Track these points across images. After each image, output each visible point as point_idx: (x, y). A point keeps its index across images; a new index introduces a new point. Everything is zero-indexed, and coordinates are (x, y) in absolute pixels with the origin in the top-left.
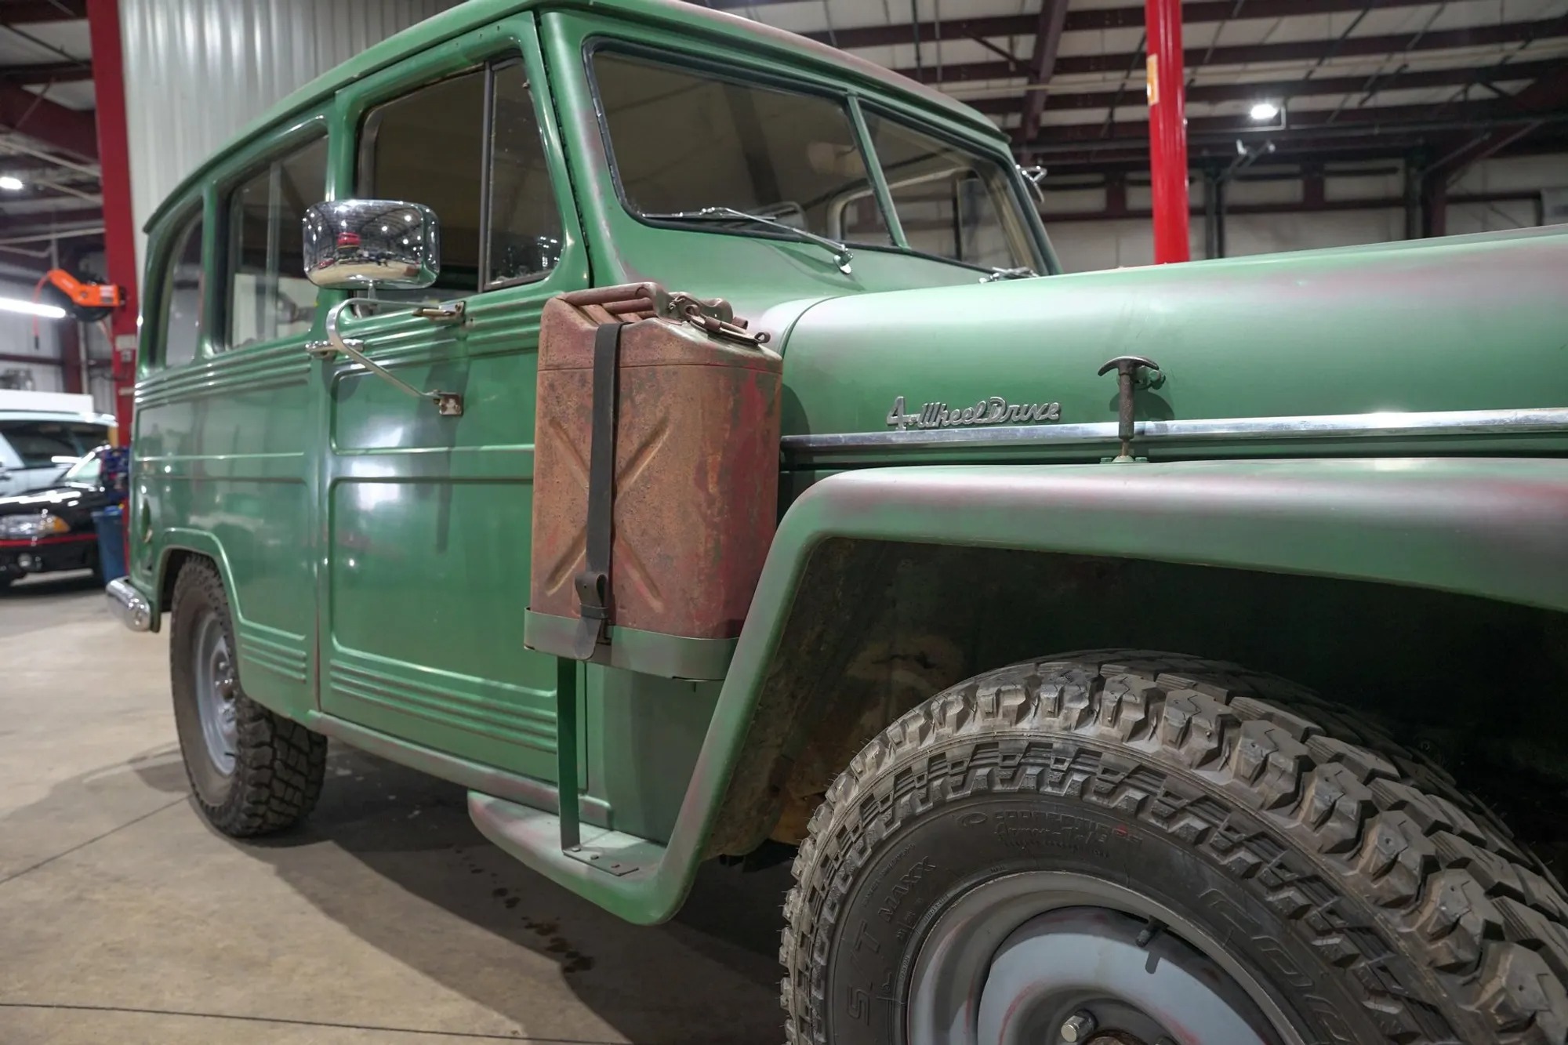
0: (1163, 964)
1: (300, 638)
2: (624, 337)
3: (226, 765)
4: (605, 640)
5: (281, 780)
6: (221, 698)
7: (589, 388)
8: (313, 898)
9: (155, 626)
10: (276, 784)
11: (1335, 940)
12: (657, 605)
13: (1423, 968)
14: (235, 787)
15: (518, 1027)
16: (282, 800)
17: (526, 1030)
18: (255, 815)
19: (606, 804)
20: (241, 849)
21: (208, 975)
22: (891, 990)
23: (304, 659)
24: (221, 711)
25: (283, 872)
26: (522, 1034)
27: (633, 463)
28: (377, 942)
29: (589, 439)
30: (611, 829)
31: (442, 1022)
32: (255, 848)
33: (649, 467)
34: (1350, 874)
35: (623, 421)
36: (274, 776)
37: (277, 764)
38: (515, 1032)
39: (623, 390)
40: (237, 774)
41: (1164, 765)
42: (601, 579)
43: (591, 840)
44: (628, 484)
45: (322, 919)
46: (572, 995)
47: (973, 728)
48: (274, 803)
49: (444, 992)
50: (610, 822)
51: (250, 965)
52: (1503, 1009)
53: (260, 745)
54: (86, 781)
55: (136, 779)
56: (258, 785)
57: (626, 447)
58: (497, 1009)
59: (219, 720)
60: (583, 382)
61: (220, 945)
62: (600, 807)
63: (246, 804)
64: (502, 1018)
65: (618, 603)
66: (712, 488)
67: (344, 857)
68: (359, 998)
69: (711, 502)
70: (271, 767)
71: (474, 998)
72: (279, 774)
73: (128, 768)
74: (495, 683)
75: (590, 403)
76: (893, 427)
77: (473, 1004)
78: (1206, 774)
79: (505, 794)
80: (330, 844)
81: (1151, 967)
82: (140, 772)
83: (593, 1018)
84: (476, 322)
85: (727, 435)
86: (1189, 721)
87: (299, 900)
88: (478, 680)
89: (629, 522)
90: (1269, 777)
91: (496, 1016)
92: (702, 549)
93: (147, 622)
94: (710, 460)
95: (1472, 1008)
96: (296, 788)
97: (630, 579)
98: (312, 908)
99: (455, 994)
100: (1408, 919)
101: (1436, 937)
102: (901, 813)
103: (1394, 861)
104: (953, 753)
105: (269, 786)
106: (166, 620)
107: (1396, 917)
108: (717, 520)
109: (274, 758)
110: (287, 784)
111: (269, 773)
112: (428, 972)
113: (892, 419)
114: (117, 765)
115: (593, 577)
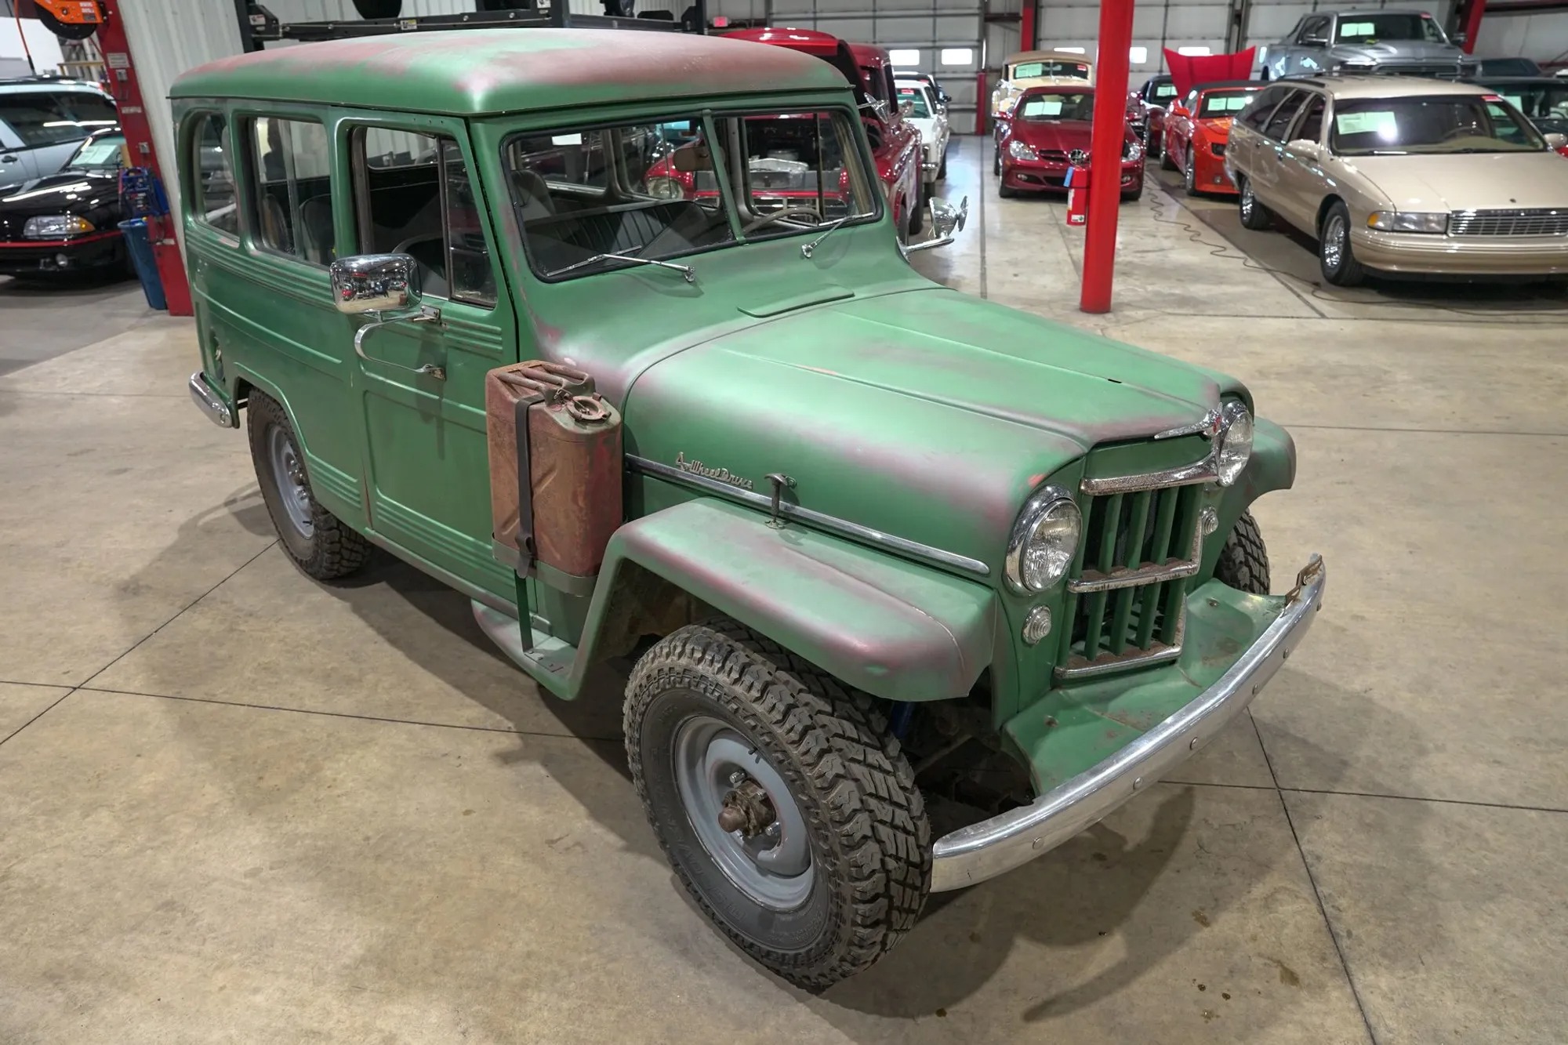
0: (761, 760)
1: (355, 481)
2: (531, 415)
3: (308, 531)
4: (533, 566)
5: (347, 549)
6: (294, 482)
7: (514, 434)
8: (381, 632)
9: (236, 423)
10: (344, 552)
11: (790, 773)
12: (558, 556)
13: (812, 788)
14: (316, 552)
15: (511, 725)
16: (348, 560)
17: (516, 726)
18: (332, 570)
19: (548, 622)
20: (325, 589)
21: (326, 688)
22: (668, 750)
23: (358, 496)
24: (296, 492)
25: (357, 609)
26: (514, 729)
27: (540, 481)
28: (425, 665)
29: (517, 461)
30: (552, 636)
31: (468, 720)
32: (334, 588)
33: (547, 487)
34: (795, 752)
35: (534, 458)
36: (342, 547)
37: (343, 539)
38: (510, 728)
39: (533, 442)
40: (316, 536)
41: (743, 698)
42: (529, 539)
43: (540, 644)
44: (540, 490)
45: (387, 646)
46: (542, 703)
47: (684, 661)
48: (345, 563)
49: (468, 701)
50: (551, 632)
51: (349, 681)
52: (832, 803)
53: (330, 529)
54: (201, 523)
55: (234, 523)
56: (332, 553)
57: (537, 473)
58: (501, 713)
59: (296, 500)
60: (511, 430)
61: (329, 667)
62: (545, 624)
63: (325, 564)
64: (502, 718)
65: (539, 548)
66: (581, 503)
67: (394, 597)
68: (418, 704)
69: (581, 509)
70: (340, 542)
71: (485, 705)
72: (345, 545)
73: (225, 511)
74: (481, 543)
75: (515, 442)
76: (679, 467)
77: (485, 709)
78: (755, 705)
79: (493, 605)
80: (384, 584)
81: (757, 761)
82: (238, 515)
83: (554, 719)
84: (448, 327)
85: (587, 476)
86: (752, 684)
87: (370, 632)
88: (471, 539)
89: (541, 512)
90: (774, 713)
91: (498, 717)
92: (577, 533)
93: (229, 421)
94: (579, 489)
95: (825, 802)
96: (357, 552)
97: (544, 541)
98: (380, 639)
99: (474, 702)
100: (811, 771)
101: (817, 778)
102: (661, 686)
103: (809, 751)
104: (677, 669)
105: (339, 553)
106: (243, 413)
107: (807, 769)
108: (585, 518)
109: (341, 536)
110: (352, 550)
111: (338, 545)
112: (457, 687)
113: (678, 463)
114: (217, 508)
115: (525, 537)
